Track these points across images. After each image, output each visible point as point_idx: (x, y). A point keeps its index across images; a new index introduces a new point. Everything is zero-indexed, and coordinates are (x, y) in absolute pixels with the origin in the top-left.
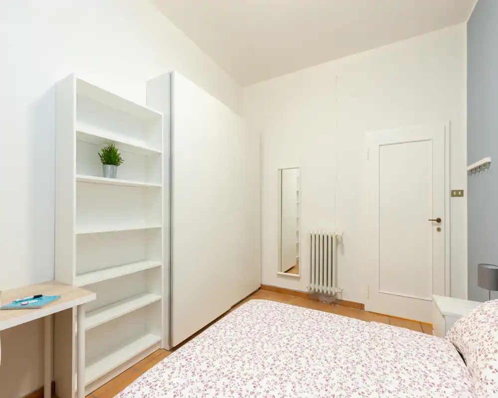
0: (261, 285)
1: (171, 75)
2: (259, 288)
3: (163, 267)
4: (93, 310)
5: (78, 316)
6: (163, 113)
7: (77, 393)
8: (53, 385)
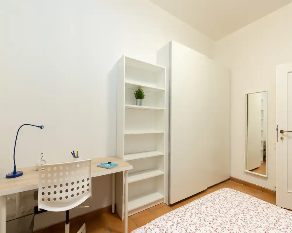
0: (230, 177)
1: (170, 44)
2: (229, 179)
3: (165, 156)
4: (131, 173)
5: (125, 175)
6: (165, 67)
7: (125, 214)
8: (115, 205)
